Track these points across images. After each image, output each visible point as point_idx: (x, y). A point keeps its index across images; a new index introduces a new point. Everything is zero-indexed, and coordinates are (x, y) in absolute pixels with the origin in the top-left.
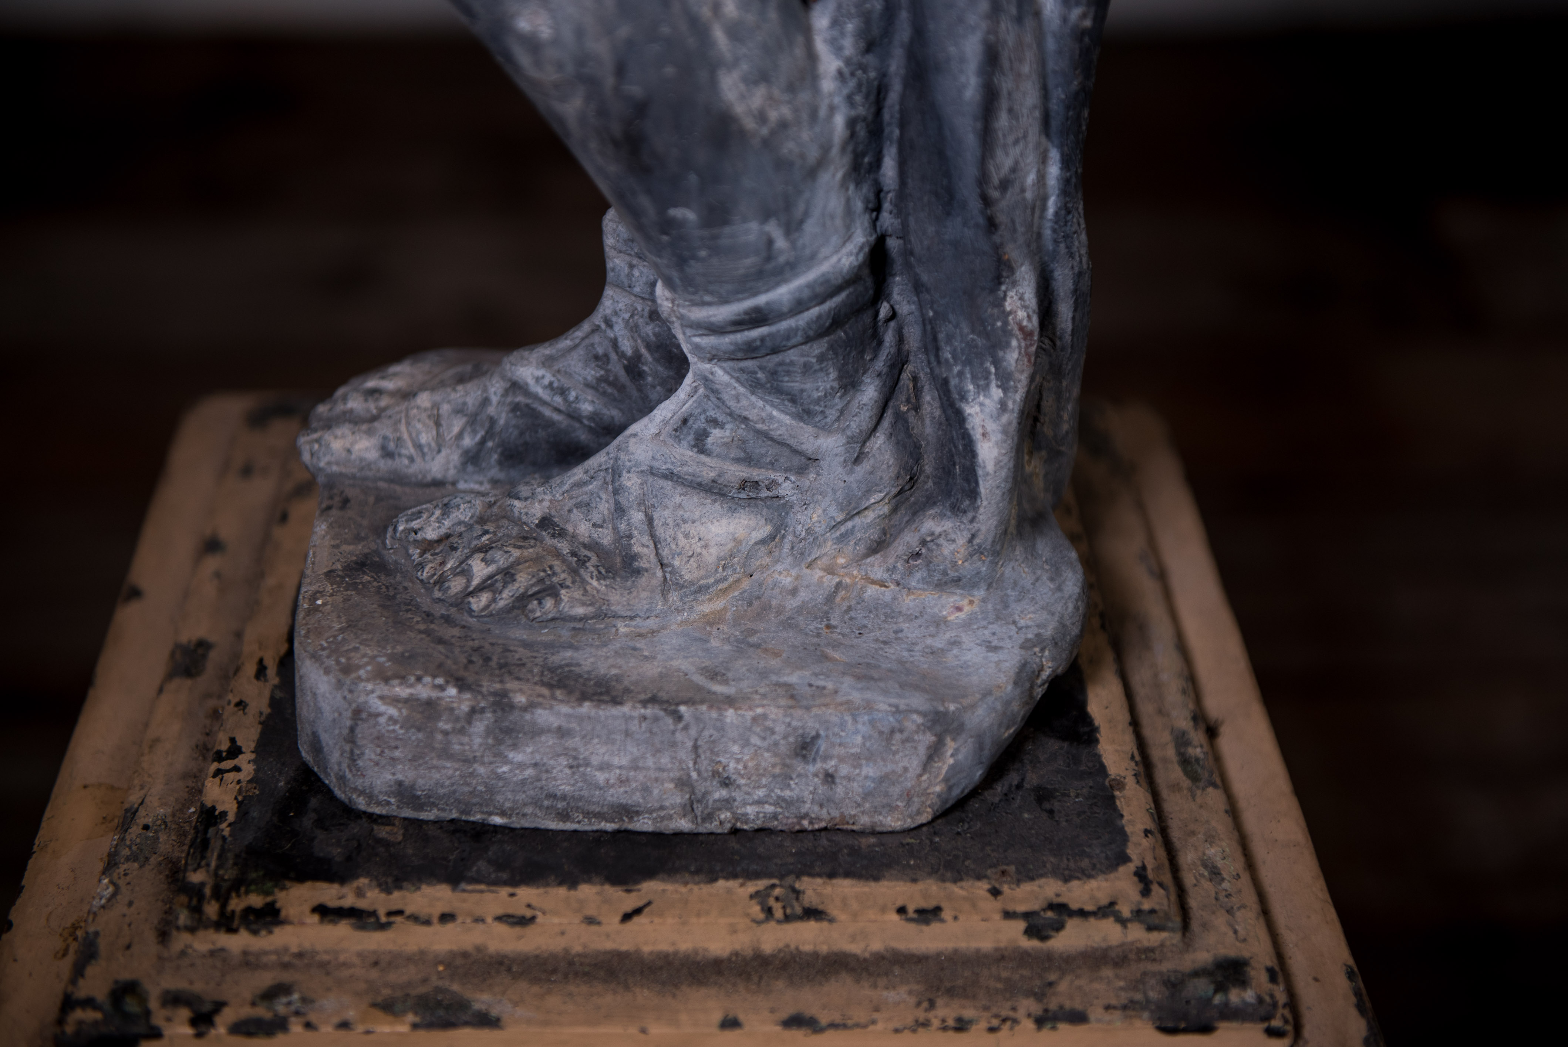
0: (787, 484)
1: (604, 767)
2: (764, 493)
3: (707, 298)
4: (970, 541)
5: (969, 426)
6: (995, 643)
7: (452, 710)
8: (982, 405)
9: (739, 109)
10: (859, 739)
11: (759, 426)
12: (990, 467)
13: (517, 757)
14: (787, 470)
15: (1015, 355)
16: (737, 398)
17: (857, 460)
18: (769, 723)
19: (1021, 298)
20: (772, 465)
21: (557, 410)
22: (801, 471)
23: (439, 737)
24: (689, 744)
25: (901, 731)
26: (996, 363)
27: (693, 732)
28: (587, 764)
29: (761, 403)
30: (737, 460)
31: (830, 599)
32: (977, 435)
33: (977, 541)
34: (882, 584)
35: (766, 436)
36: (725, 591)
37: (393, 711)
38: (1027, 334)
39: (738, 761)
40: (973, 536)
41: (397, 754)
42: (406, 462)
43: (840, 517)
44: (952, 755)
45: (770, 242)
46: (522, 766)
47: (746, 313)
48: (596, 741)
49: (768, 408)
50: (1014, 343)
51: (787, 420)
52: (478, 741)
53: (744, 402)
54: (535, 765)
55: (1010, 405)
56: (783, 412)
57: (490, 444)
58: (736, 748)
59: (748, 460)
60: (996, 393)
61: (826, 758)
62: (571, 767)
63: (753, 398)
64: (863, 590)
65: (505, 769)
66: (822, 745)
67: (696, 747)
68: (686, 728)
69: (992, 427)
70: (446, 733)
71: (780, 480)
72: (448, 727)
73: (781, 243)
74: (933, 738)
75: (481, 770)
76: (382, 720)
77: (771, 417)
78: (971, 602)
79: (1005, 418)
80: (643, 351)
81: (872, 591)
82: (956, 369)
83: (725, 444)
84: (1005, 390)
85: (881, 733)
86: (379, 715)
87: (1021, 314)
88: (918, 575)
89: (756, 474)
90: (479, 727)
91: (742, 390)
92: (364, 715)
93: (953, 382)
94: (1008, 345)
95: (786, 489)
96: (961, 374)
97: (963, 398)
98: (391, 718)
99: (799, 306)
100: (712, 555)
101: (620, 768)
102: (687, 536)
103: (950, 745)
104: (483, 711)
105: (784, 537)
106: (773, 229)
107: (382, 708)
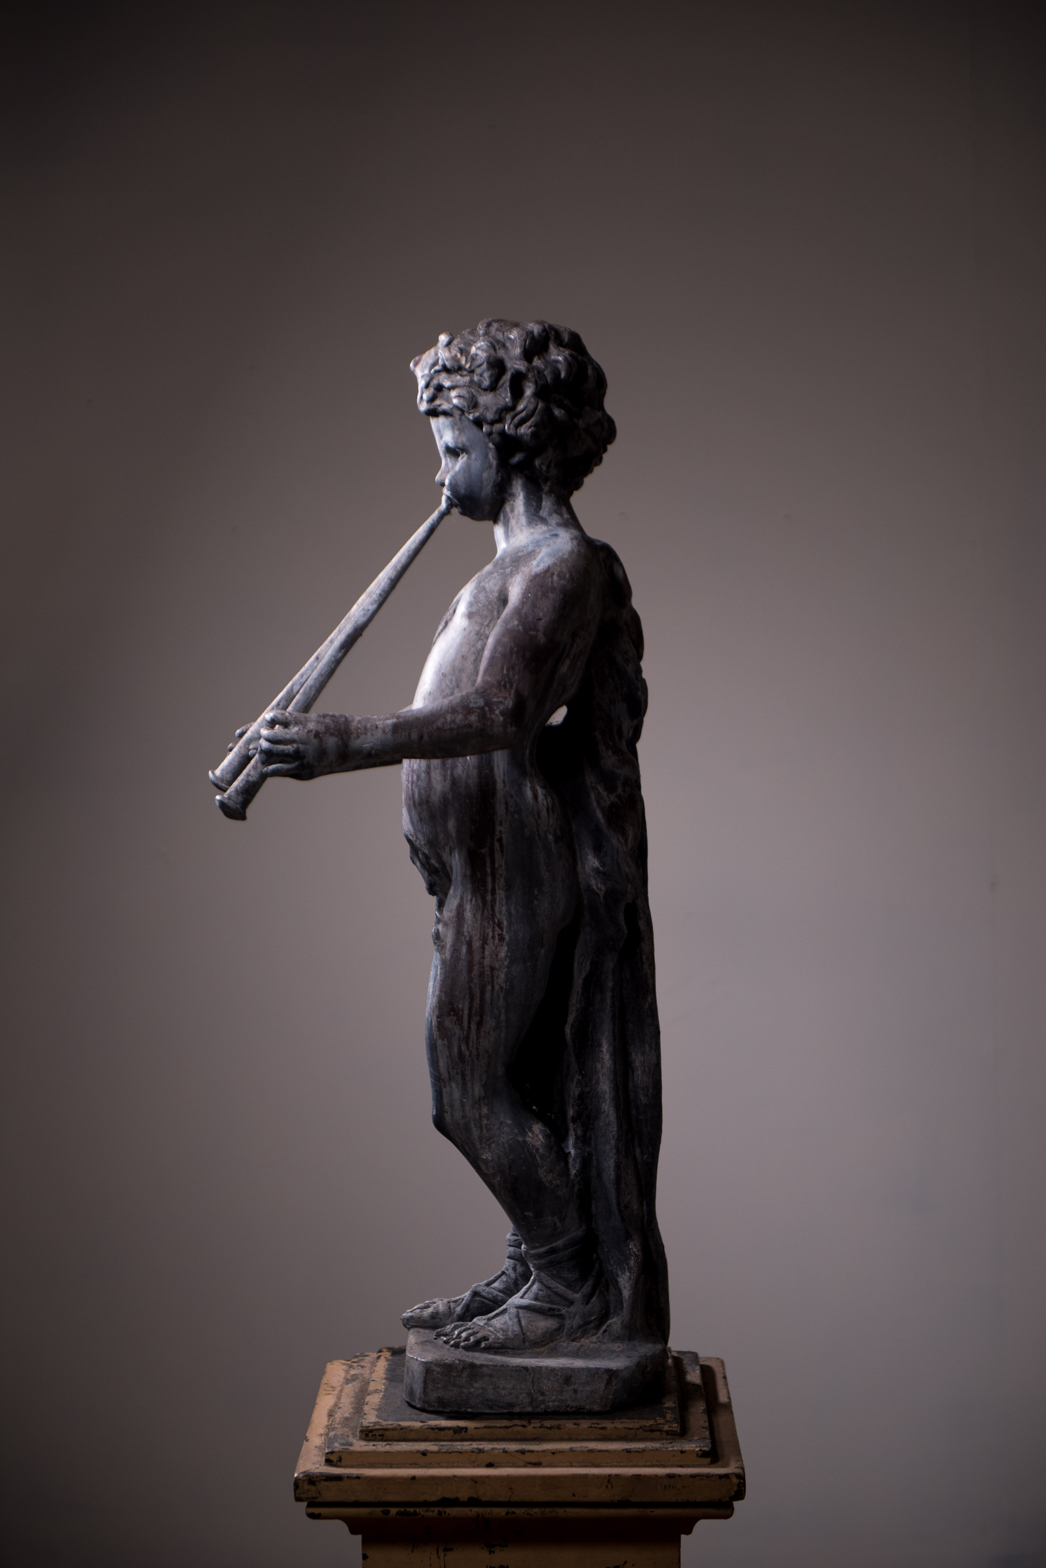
0: (564, 1310)
1: (504, 1389)
2: (556, 1313)
3: (537, 1245)
4: (622, 1323)
5: (619, 1285)
6: (631, 1356)
7: (457, 1368)
8: (623, 1278)
9: (544, 1180)
10: (584, 1377)
11: (554, 1290)
12: (627, 1298)
13: (476, 1385)
14: (564, 1306)
15: (633, 1262)
16: (547, 1281)
17: (587, 1304)
18: (556, 1372)
19: (635, 1245)
20: (559, 1304)
21: (490, 1300)
22: (569, 1306)
23: (452, 1378)
24: (531, 1380)
25: (598, 1374)
26: (627, 1264)
27: (532, 1375)
28: (499, 1388)
29: (555, 1283)
30: (547, 1302)
31: (579, 1349)
32: (622, 1288)
33: (624, 1323)
34: (595, 1343)
35: (556, 1293)
36: (545, 1345)
37: (438, 1369)
38: (637, 1256)
39: (546, 1386)
40: (623, 1322)
41: (439, 1386)
42: (439, 1320)
43: (581, 1323)
44: (615, 1385)
45: (555, 1224)
46: (478, 1389)
47: (549, 1249)
48: (501, 1379)
49: (557, 1284)
50: (633, 1258)
51: (563, 1288)
52: (464, 1379)
53: (549, 1282)
54: (482, 1388)
55: (632, 1277)
56: (561, 1285)
57: (467, 1314)
58: (545, 1381)
59: (551, 1302)
60: (628, 1274)
61: (574, 1384)
62: (493, 1389)
63: (552, 1281)
64: (589, 1346)
65: (473, 1390)
66: (573, 1379)
67: (533, 1381)
68: (530, 1374)
69: (627, 1285)
70: (454, 1377)
71: (562, 1309)
72: (455, 1374)
73: (558, 1224)
74: (608, 1377)
75: (465, 1391)
76: (435, 1373)
77: (558, 1287)
78: (623, 1345)
79: (631, 1282)
80: (519, 1277)
81: (592, 1345)
82: (615, 1267)
83: (544, 1297)
84: (630, 1273)
85: (591, 1375)
86: (434, 1371)
87: (635, 1250)
88: (606, 1338)
89: (554, 1306)
90: (465, 1374)
91: (549, 1278)
92: (429, 1371)
93: (614, 1271)
94: (631, 1258)
95: (563, 1311)
96: (616, 1268)
97: (617, 1276)
98: (438, 1372)
99: (565, 1247)
100: (539, 1332)
101: (509, 1389)
102: (531, 1326)
103: (614, 1382)
104: (466, 1368)
105: (563, 1329)
106: (556, 1219)
107: (435, 1368)
